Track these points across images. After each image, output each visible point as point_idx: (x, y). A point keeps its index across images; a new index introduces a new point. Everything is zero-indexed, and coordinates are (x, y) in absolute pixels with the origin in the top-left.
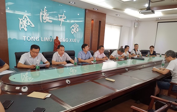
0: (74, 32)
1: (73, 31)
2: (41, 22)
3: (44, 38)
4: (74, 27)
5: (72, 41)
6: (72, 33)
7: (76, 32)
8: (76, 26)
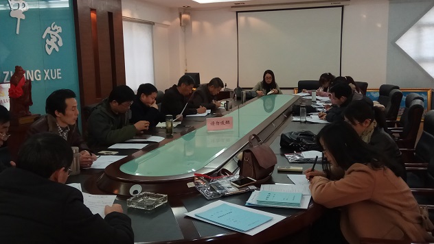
0: (52, 49)
1: (50, 47)
4: (51, 33)
5: (50, 77)
6: (49, 51)
7: (57, 50)
8: (56, 30)
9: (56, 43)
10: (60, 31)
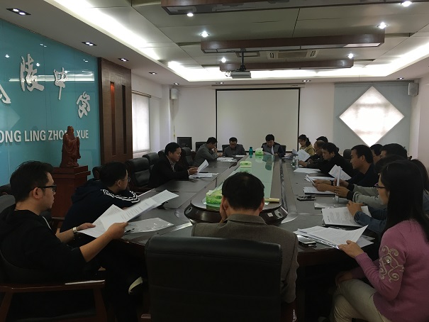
0: (82, 113)
2: (24, 90)
3: (31, 132)
4: (83, 100)
5: (81, 136)
7: (86, 114)
8: (86, 98)
9: (86, 108)
10: (89, 99)
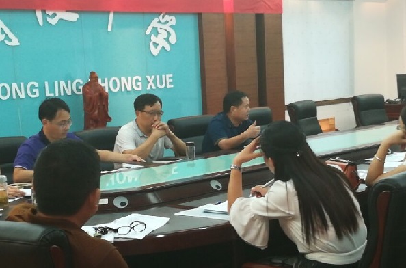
0: (159, 47)
1: (156, 45)
2: (41, 23)
3: (56, 83)
4: (159, 26)
5: (156, 85)
6: (155, 51)
7: (168, 48)
8: (167, 22)
9: (167, 40)
10: (173, 22)
